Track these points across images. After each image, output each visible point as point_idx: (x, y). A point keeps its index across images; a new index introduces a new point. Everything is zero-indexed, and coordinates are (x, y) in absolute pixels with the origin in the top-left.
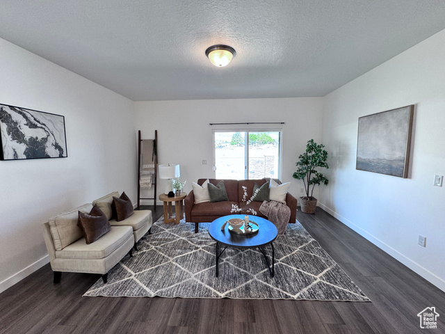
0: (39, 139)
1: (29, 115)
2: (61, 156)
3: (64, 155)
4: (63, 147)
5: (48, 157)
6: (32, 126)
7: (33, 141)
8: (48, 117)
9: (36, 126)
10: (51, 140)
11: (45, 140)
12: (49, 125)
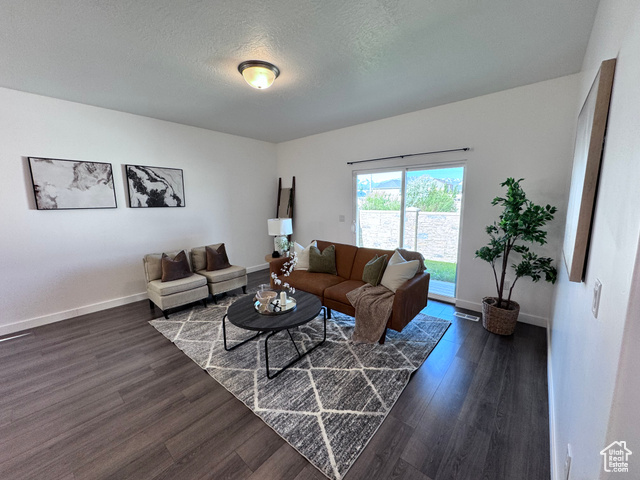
0: (159, 191)
1: (150, 172)
2: (179, 206)
3: (182, 204)
4: (181, 197)
5: (167, 206)
6: (153, 180)
7: (154, 193)
8: (167, 172)
9: (156, 181)
10: (170, 192)
11: (164, 191)
12: (168, 178)
